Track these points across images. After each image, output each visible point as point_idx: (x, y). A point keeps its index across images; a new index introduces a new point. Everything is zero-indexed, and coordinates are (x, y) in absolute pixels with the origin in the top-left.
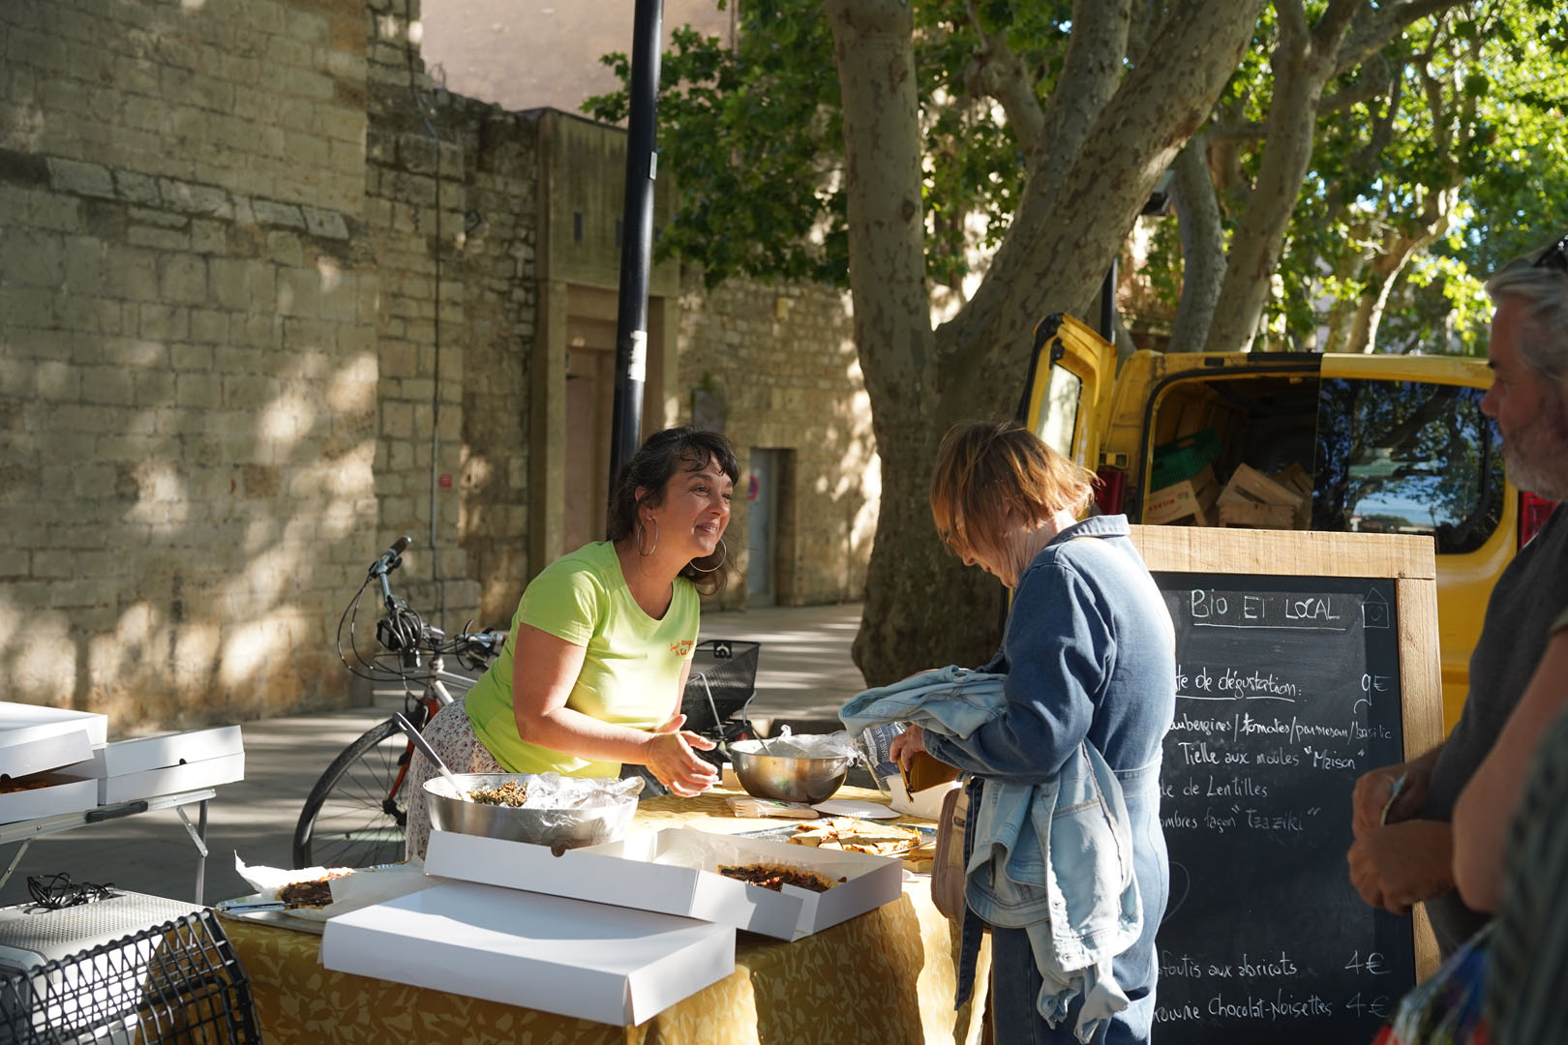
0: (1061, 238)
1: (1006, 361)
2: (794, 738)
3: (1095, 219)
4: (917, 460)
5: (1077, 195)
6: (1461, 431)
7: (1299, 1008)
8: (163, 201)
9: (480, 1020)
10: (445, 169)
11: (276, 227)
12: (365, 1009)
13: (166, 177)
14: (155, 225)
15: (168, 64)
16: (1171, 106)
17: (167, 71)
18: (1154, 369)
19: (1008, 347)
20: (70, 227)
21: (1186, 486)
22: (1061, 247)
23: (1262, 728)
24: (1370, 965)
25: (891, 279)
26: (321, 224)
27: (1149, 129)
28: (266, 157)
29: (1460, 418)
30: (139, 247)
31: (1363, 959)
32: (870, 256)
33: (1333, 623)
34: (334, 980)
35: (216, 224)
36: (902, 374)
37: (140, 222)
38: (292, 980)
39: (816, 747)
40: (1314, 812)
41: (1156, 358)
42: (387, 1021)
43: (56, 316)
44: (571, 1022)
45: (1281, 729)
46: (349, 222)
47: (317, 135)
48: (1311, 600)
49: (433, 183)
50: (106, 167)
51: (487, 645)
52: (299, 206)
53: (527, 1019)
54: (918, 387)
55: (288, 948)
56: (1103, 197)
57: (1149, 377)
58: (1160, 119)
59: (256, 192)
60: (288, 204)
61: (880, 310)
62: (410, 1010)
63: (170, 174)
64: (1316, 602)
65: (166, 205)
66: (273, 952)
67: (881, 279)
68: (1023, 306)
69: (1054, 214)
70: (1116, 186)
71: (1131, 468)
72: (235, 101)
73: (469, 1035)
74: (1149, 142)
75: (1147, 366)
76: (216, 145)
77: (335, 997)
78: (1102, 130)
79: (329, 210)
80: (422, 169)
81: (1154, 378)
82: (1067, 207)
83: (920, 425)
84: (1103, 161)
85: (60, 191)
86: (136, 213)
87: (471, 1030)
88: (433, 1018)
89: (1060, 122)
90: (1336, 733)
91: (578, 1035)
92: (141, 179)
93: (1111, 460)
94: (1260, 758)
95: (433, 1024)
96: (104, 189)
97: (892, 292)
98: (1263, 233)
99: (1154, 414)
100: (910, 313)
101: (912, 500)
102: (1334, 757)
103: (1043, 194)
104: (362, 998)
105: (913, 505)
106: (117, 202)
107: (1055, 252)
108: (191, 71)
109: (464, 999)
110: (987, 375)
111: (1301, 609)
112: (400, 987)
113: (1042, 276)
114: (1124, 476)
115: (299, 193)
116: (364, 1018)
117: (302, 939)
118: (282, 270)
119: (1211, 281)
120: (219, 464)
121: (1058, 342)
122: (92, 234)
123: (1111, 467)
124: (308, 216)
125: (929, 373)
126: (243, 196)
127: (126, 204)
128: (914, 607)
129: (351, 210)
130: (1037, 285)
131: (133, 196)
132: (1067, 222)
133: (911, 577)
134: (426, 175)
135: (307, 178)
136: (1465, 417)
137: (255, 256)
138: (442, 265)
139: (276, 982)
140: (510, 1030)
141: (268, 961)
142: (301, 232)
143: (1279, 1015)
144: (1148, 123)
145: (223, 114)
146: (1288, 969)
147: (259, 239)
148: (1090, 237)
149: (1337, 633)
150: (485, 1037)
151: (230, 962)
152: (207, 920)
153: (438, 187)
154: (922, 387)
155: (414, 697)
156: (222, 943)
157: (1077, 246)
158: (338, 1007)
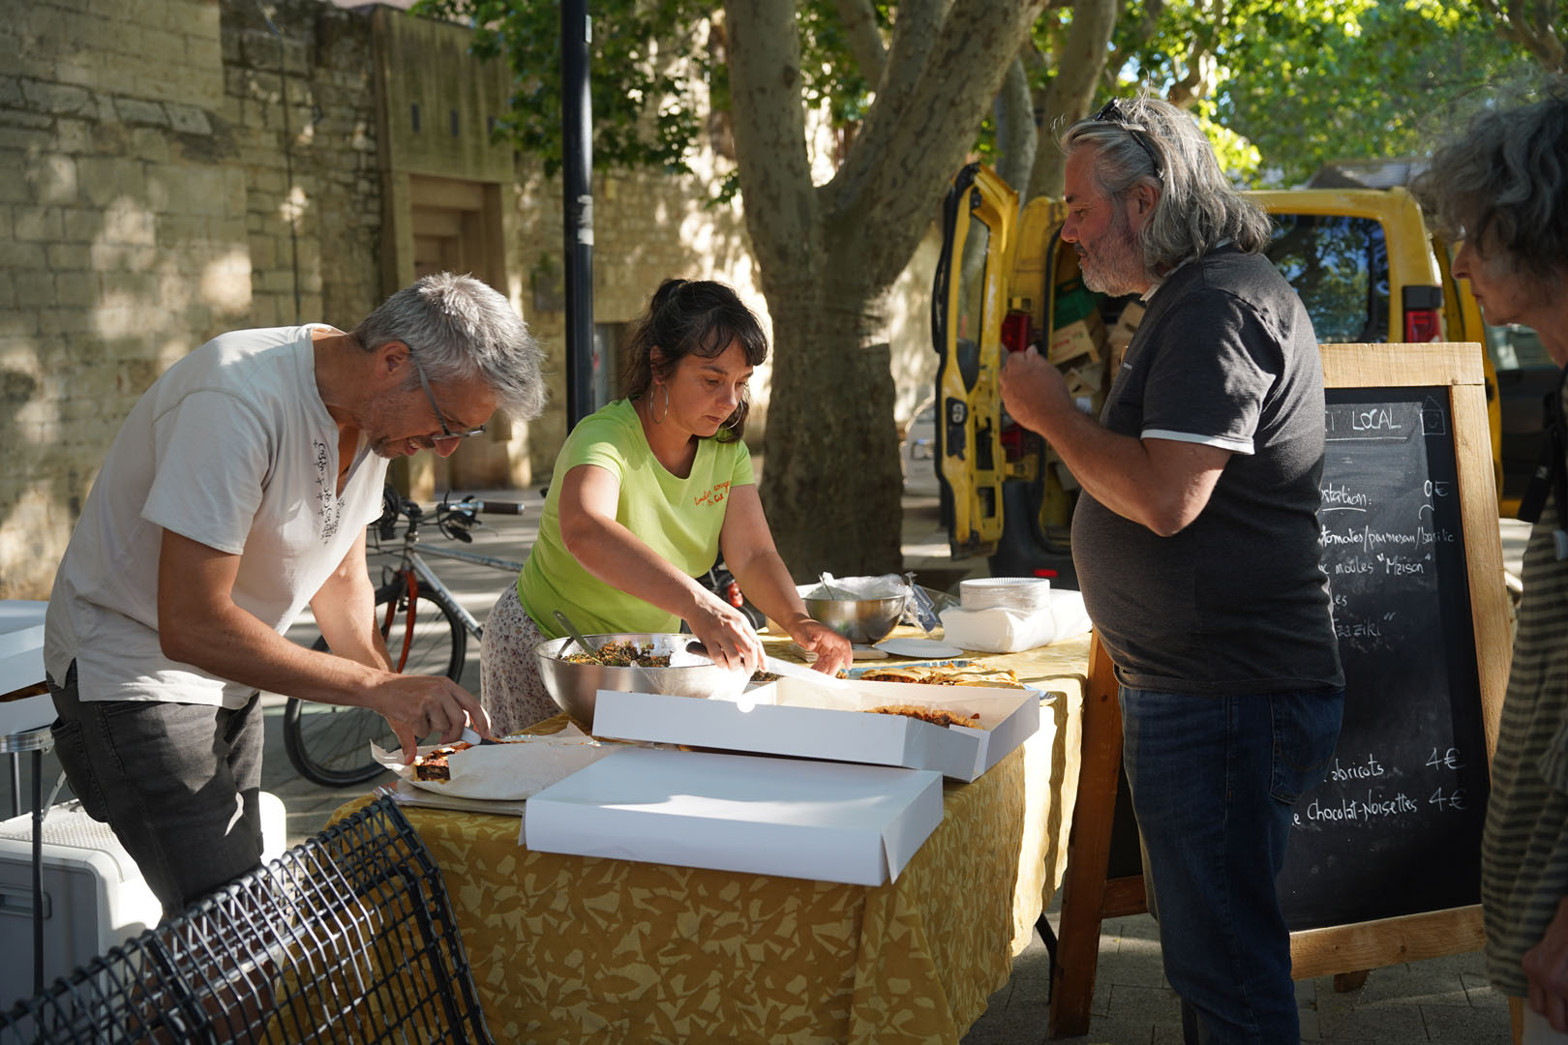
0: (937, 97)
1: (888, 218)
2: (838, 582)
3: (969, 78)
4: (807, 317)
5: (950, 55)
6: (1322, 258)
7: (1388, 806)
8: (26, 102)
9: (702, 891)
10: (289, 65)
11: (140, 124)
12: (566, 890)
13: (28, 78)
14: (21, 126)
18: (1052, 214)
19: (890, 205)
21: (1080, 326)
22: (937, 106)
23: (1338, 538)
24: (1448, 760)
25: (776, 143)
26: (183, 120)
28: (124, 54)
29: (1320, 248)
30: (7, 149)
31: (1441, 756)
32: (754, 123)
33: (1395, 432)
34: (530, 861)
35: (82, 123)
36: (790, 236)
37: (6, 124)
38: (481, 865)
39: (870, 589)
40: (1389, 617)
41: (1052, 206)
42: (588, 903)
44: (806, 885)
45: (1355, 538)
46: (210, 117)
47: (172, 32)
48: (1374, 411)
49: (277, 79)
51: (469, 514)
52: (161, 103)
53: (756, 886)
54: (806, 247)
55: (474, 831)
56: (975, 56)
57: (1047, 223)
59: (118, 90)
60: (149, 101)
61: (767, 174)
62: (618, 887)
63: (30, 74)
64: (1378, 413)
65: (30, 106)
66: (457, 837)
67: (766, 144)
68: (903, 164)
69: (929, 74)
70: (988, 44)
71: (1036, 311)
73: (686, 909)
75: (1045, 212)
76: (74, 44)
77: (530, 879)
79: (190, 106)
80: (267, 66)
81: (1053, 223)
82: (941, 67)
83: (809, 284)
84: (974, 20)
87: (688, 903)
88: (646, 893)
90: (1405, 539)
91: (816, 898)
92: (3, 80)
93: (1017, 304)
94: (1338, 568)
95: (643, 900)
97: (777, 156)
98: (1075, 95)
99: (1054, 258)
100: (796, 175)
101: (805, 356)
102: (1404, 563)
103: (909, 58)
104: (563, 878)
105: (806, 361)
107: (931, 111)
109: (682, 870)
110: (871, 233)
111: (1366, 420)
112: (607, 862)
113: (920, 134)
114: (1030, 319)
115: (159, 89)
116: (560, 904)
117: (481, 820)
118: (150, 168)
119: (1023, 143)
120: (104, 361)
121: (976, 190)
123: (1017, 311)
124: (170, 112)
125: (816, 233)
126: (105, 94)
128: (813, 458)
129: (212, 104)
130: (916, 144)
132: (941, 81)
133: (808, 429)
134: (271, 71)
135: (166, 75)
136: (1326, 247)
137: (122, 153)
138: (293, 160)
139: (460, 869)
140: (736, 898)
141: (452, 846)
142: (165, 129)
143: (1371, 815)
145: (78, 12)
146: (1376, 771)
147: (125, 137)
148: (965, 95)
149: (1401, 442)
150: (704, 910)
151: (418, 850)
152: (388, 808)
153: (284, 83)
154: (810, 247)
155: (391, 570)
156: (407, 831)
157: (953, 104)
158: (530, 891)
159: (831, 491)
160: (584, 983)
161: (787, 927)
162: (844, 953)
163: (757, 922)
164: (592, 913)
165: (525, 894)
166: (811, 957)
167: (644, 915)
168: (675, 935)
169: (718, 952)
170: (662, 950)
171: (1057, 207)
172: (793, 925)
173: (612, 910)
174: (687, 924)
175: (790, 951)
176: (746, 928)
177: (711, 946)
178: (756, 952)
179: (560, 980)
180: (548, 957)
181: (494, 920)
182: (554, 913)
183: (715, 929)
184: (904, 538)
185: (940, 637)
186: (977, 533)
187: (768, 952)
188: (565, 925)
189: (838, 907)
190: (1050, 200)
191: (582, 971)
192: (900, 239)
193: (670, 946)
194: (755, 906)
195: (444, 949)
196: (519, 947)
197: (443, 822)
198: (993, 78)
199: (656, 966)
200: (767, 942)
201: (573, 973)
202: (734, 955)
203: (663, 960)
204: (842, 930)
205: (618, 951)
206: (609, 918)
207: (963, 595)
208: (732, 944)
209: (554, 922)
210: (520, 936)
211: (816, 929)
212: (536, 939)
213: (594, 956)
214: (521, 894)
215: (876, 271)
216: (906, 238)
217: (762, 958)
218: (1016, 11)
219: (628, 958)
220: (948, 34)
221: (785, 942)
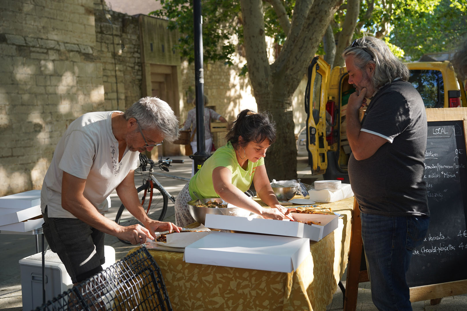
0: (306, 37)
1: (292, 74)
3: (315, 31)
4: (268, 103)
7: (446, 248)
8: (39, 45)
9: (237, 275)
10: (115, 33)
11: (72, 51)
12: (197, 274)
13: (40, 38)
14: (38, 52)
15: (37, 5)
17: (37, 7)
18: (341, 71)
19: (292, 69)
20: (14, 54)
22: (306, 40)
23: (429, 167)
24: (464, 234)
25: (258, 52)
26: (84, 49)
27: (329, 4)
28: (67, 31)
30: (34, 59)
31: (462, 233)
32: (251, 46)
33: (446, 135)
35: (55, 51)
36: (262, 79)
37: (34, 52)
38: (172, 267)
40: (445, 191)
42: (203, 278)
43: (12, 80)
44: (268, 273)
45: (434, 167)
46: (92, 48)
47: (81, 24)
48: (440, 128)
49: (111, 37)
50: (22, 36)
52: (78, 45)
53: (254, 273)
54: (267, 82)
55: (170, 257)
56: (317, 25)
57: (339, 74)
59: (66, 41)
60: (74, 44)
61: (255, 61)
65: (41, 46)
66: (165, 259)
67: (255, 52)
68: (296, 57)
69: (303, 30)
70: (321, 21)
71: (336, 100)
72: (57, 15)
73: (233, 280)
75: (339, 71)
76: (53, 28)
77: (186, 271)
78: (316, 5)
79: (86, 45)
80: (108, 33)
81: (341, 74)
82: (306, 28)
83: (268, 94)
84: (316, 14)
85: (10, 44)
86: (32, 49)
87: (233, 278)
88: (221, 275)
89: (300, 4)
90: (450, 167)
91: (272, 276)
92: (33, 39)
93: (331, 98)
94: (429, 176)
95: (220, 277)
96: (22, 43)
97: (258, 56)
99: (341, 84)
100: (264, 61)
102: (450, 174)
103: (297, 26)
104: (196, 271)
106: (27, 46)
107: (304, 41)
108: (44, 7)
110: (286, 78)
111: (437, 131)
112: (209, 266)
113: (301, 48)
114: (334, 103)
115: (77, 41)
116: (195, 279)
117: (172, 254)
118: (75, 63)
120: (62, 120)
121: (318, 65)
122: (20, 56)
123: (331, 100)
124: (81, 47)
125: (270, 78)
126: (62, 42)
127: (29, 47)
129: (93, 45)
130: (300, 51)
131: (31, 44)
132: (307, 32)
134: (109, 34)
135: (79, 36)
137: (67, 59)
138: (116, 60)
139: (166, 268)
140: (247, 277)
141: (163, 261)
142: (79, 52)
143: (441, 251)
145: (54, 19)
146: (442, 237)
147: (68, 55)
148: (314, 36)
149: (448, 138)
150: (238, 280)
151: (154, 263)
152: (144, 250)
153: (113, 38)
154: (268, 83)
155: (145, 180)
156: (150, 257)
157: (310, 39)
158: (186, 275)
159: (276, 155)
160: (202, 302)
161: (263, 285)
162: (280, 293)
163: (254, 284)
164: (204, 281)
165: (185, 276)
166: (270, 294)
167: (220, 282)
168: (229, 288)
169: (242, 293)
170: (226, 292)
171: (342, 69)
172: (265, 285)
173: (210, 280)
174: (233, 285)
175: (264, 293)
176: (250, 286)
177: (240, 291)
178: (254, 293)
179: (195, 302)
180: (192, 295)
181: (176, 283)
182: (194, 282)
183: (241, 286)
184: (297, 169)
185: (309, 198)
186: (320, 167)
187: (257, 293)
188: (197, 285)
189: (278, 279)
190: (340, 67)
191: (202, 299)
192: (295, 80)
193: (228, 291)
194: (253, 279)
195: (161, 292)
196: (183, 292)
197: (160, 254)
198: (322, 31)
199: (224, 298)
200: (257, 290)
201: (199, 300)
202: (247, 294)
203: (226, 296)
204: (279, 286)
205: (212, 293)
206: (210, 283)
207: (315, 186)
208: (246, 291)
209: (193, 284)
210: (183, 288)
211: (271, 286)
212: (188, 289)
213: (205, 294)
214: (184, 276)
215: (288, 89)
216: (297, 79)
217: (255, 295)
218: (329, 11)
219: (215, 295)
220: (309, 18)
221: (262, 290)
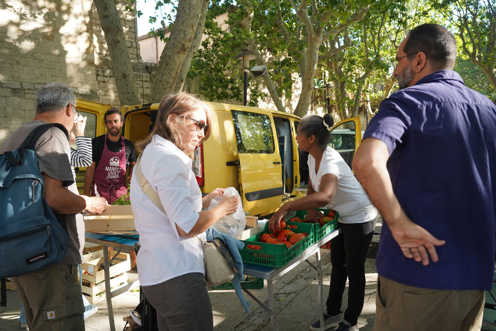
8: (35, 88)
10: (144, 79)
14: (33, 94)
15: (36, 59)
16: (176, 43)
17: (35, 61)
20: (8, 95)
26: (82, 91)
27: (172, 50)
30: (29, 99)
37: (29, 93)
43: (5, 114)
46: (91, 91)
47: (81, 72)
49: (141, 82)
50: (19, 82)
52: (77, 88)
58: (174, 47)
60: (73, 87)
63: (38, 82)
70: (167, 65)
72: (56, 66)
74: (172, 53)
76: (51, 76)
79: (85, 88)
85: (5, 88)
86: (27, 91)
92: (29, 84)
96: (18, 86)
100: (129, 101)
106: (22, 89)
108: (42, 60)
115: (76, 85)
122: (15, 96)
124: (79, 90)
127: (24, 90)
131: (26, 88)
134: (139, 81)
135: (79, 82)
142: (77, 94)
144: (171, 48)
145: (53, 69)
153: (143, 83)
